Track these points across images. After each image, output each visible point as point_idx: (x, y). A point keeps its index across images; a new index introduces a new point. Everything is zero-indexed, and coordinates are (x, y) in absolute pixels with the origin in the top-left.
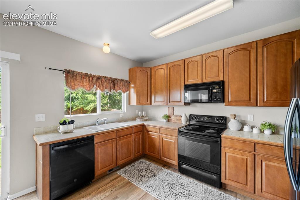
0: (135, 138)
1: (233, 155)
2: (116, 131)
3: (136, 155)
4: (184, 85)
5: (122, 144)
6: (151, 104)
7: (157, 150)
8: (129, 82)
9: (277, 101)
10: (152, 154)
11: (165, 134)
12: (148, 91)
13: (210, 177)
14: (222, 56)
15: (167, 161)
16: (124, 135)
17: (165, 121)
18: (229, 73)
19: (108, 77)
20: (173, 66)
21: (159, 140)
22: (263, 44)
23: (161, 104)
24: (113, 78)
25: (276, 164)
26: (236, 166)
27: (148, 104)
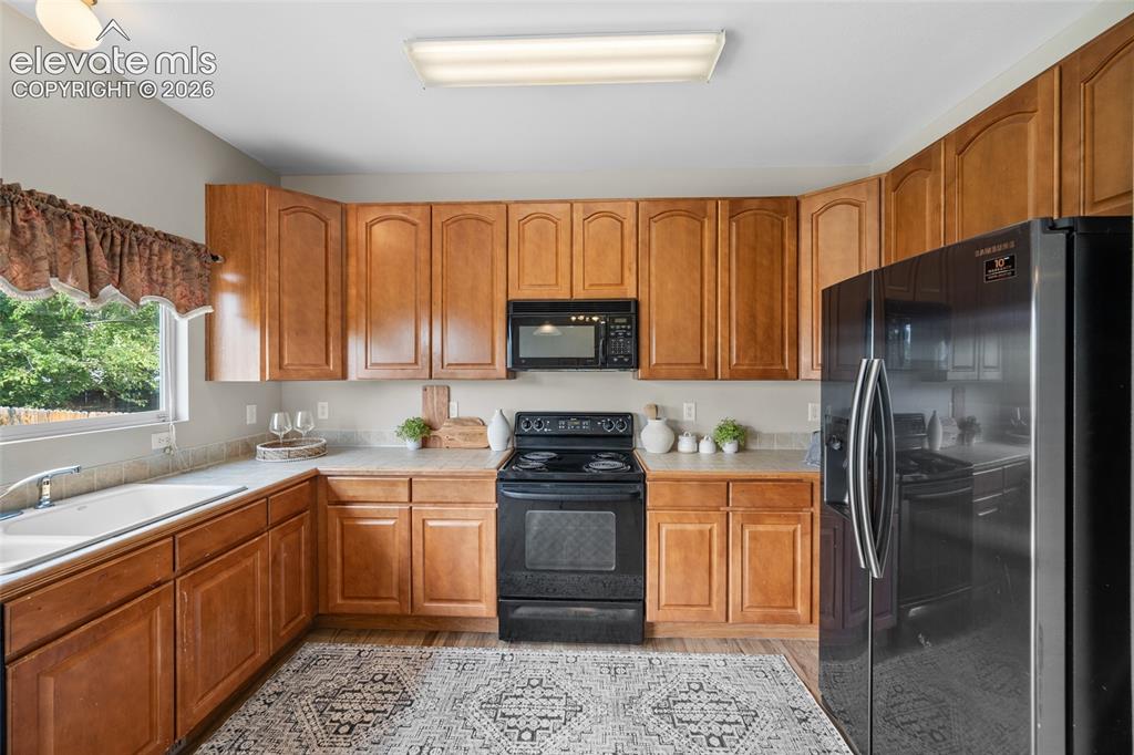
0: (279, 548)
1: (679, 527)
2: (173, 535)
3: (283, 633)
4: (508, 303)
5: (207, 602)
6: (344, 376)
7: (395, 579)
8: (215, 258)
9: (755, 365)
10: (369, 602)
11: (439, 499)
12: (331, 310)
13: (614, 617)
14: (633, 221)
15: (438, 614)
16: (220, 547)
17: (411, 444)
18: (653, 279)
19: (71, 202)
20: (457, 220)
21: (405, 534)
22: (730, 211)
23: (399, 374)
24: (112, 215)
25: (769, 528)
26: (686, 558)
27: (331, 377)
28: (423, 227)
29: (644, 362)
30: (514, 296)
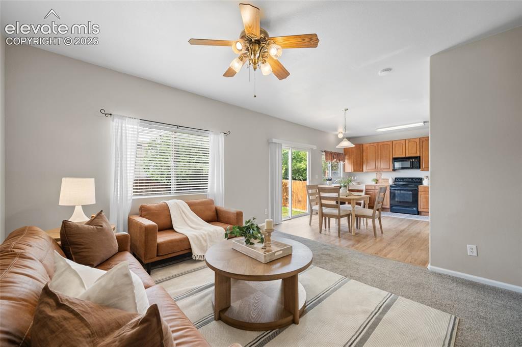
4: (392, 158)
6: (363, 171)
12: (361, 162)
14: (419, 142)
17: (374, 182)
18: (423, 152)
20: (383, 145)
23: (372, 171)
27: (361, 171)
28: (377, 146)
29: (421, 168)
30: (394, 157)
